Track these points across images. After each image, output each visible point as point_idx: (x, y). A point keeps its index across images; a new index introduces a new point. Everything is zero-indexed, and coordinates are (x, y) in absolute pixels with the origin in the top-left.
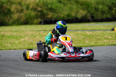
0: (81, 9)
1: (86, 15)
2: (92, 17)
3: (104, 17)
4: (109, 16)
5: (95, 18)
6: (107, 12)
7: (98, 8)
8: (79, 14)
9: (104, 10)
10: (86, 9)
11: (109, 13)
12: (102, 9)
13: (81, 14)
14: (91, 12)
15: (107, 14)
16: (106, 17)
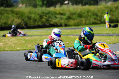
0: (16, 17)
1: (20, 23)
2: (26, 24)
3: (36, 24)
4: (40, 23)
5: (28, 25)
6: (38, 20)
7: (31, 17)
8: (14, 22)
9: (35, 18)
10: (20, 18)
11: (40, 20)
12: (34, 17)
13: (16, 22)
14: (25, 20)
15: (38, 22)
16: (37, 24)
